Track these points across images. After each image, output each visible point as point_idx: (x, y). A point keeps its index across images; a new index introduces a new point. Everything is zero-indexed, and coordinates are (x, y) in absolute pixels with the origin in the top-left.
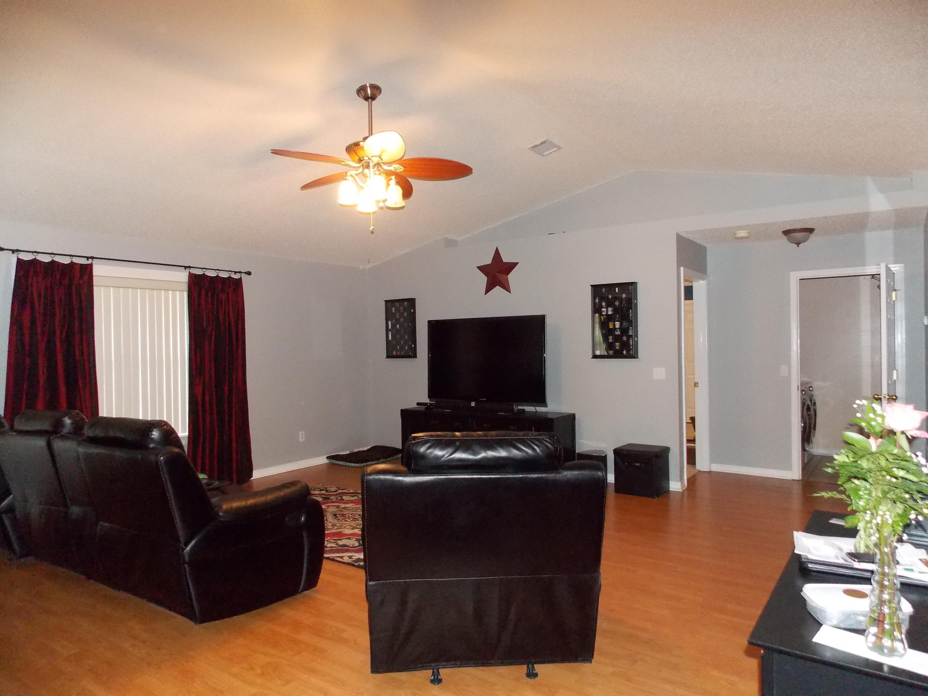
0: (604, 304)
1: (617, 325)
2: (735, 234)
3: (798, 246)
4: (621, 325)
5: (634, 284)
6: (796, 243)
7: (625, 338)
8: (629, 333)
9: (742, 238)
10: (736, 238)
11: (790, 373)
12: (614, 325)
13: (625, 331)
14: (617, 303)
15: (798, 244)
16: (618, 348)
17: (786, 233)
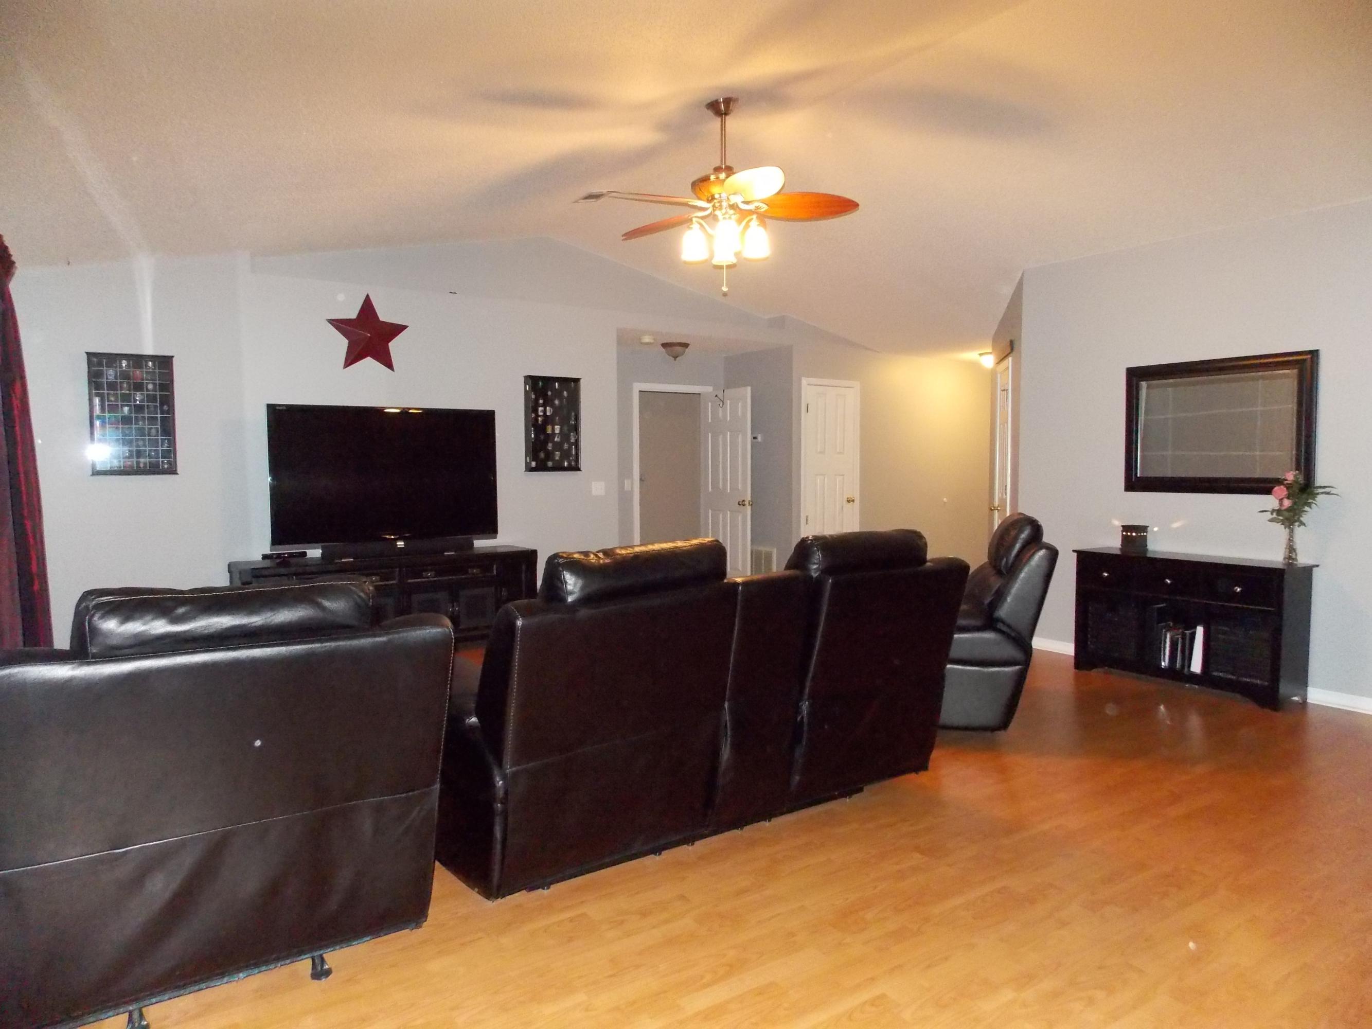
0: (541, 401)
1: (557, 429)
2: (640, 339)
3: (675, 360)
4: (561, 430)
5: (577, 381)
6: (673, 357)
7: (566, 446)
8: (570, 439)
9: (647, 344)
10: (642, 343)
11: (632, 488)
12: (553, 429)
13: (565, 437)
14: (557, 402)
15: (675, 357)
16: (557, 458)
17: (665, 345)
